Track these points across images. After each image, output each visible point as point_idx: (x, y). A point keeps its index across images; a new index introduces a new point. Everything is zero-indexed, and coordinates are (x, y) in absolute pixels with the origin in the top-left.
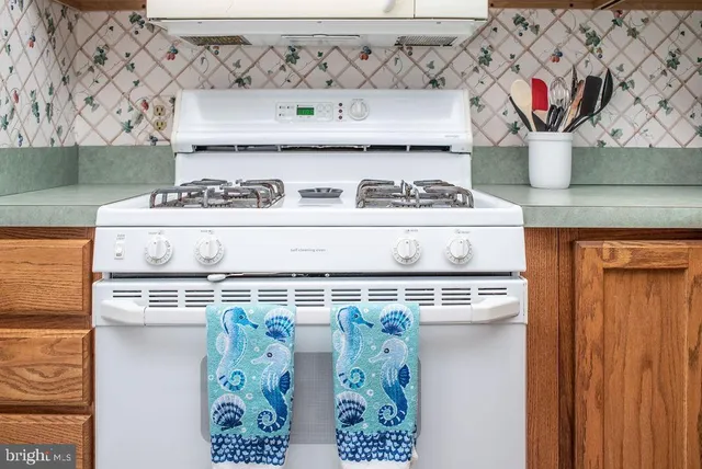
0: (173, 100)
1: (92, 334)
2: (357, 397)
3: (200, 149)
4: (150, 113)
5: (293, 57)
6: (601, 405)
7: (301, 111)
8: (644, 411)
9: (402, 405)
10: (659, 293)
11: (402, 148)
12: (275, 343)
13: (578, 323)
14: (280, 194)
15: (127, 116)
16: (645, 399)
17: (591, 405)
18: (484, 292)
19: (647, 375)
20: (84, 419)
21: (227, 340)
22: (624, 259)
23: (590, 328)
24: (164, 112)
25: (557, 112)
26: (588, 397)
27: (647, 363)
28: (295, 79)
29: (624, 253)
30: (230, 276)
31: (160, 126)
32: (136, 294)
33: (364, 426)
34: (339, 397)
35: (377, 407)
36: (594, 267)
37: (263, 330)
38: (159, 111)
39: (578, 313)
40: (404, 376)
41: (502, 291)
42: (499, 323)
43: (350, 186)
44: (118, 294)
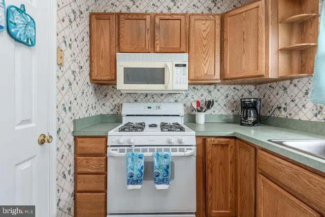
0: (122, 105)
1: (107, 158)
2: (158, 171)
3: (127, 115)
4: (116, 107)
5: (147, 96)
6: (211, 172)
7: (149, 108)
8: (221, 174)
9: (168, 173)
10: (223, 149)
11: (169, 115)
12: (140, 160)
13: (207, 155)
14: (145, 126)
15: (112, 108)
16: (221, 171)
17: (209, 172)
18: (187, 149)
19: (221, 166)
20: (105, 175)
21: (131, 159)
22: (216, 142)
23: (209, 156)
24: (120, 107)
25: (202, 108)
26: (209, 170)
27: (221, 164)
28: (147, 100)
29: (217, 141)
30: (136, 146)
31: (119, 110)
32: (116, 150)
33: (160, 177)
34: (155, 171)
35: (163, 173)
36: (210, 144)
37: (138, 157)
38: (119, 107)
39: (207, 153)
40: (168, 167)
41: (191, 149)
42: (191, 156)
43: (159, 124)
44: (113, 150)
